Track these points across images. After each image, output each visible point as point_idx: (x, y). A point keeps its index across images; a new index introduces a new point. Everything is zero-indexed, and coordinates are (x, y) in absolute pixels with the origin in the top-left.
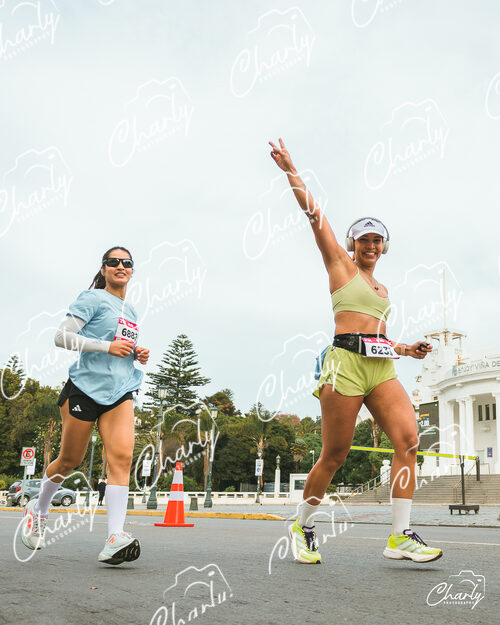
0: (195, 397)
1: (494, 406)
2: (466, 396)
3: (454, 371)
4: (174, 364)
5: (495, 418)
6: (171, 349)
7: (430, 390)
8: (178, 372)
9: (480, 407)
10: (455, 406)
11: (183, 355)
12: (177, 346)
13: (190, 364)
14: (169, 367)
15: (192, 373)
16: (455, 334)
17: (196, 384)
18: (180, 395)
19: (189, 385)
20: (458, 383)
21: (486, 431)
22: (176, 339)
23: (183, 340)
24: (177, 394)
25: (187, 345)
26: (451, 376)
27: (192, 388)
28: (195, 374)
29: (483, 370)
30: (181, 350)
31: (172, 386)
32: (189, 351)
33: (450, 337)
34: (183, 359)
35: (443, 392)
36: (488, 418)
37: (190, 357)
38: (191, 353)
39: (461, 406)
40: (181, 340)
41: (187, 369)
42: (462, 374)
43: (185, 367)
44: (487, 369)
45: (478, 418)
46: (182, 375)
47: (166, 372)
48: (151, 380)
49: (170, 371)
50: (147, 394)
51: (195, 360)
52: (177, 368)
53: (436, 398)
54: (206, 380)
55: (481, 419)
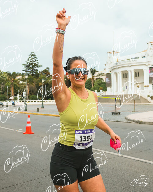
0: (38, 71)
1: (128, 73)
2: (119, 71)
3: (116, 63)
4: (31, 61)
5: (128, 77)
6: (29, 56)
7: (109, 69)
8: (32, 63)
9: (124, 74)
10: (116, 74)
11: (33, 58)
12: (31, 55)
13: (35, 61)
14: (29, 62)
15: (37, 64)
16: (116, 52)
17: (38, 67)
18: (33, 71)
19: (36, 67)
20: (117, 67)
21: (126, 81)
22: (31, 53)
23: (33, 54)
24: (32, 70)
25: (34, 55)
26: (115, 65)
27: (37, 68)
28: (38, 64)
29: (125, 63)
30: (33, 57)
31: (31, 68)
32: (35, 57)
33: (115, 53)
34: (33, 60)
35: (113, 70)
36: (126, 77)
37: (35, 59)
38: (36, 58)
39: (118, 74)
40: (32, 53)
41: (35, 63)
42: (119, 65)
43: (34, 62)
44: (126, 63)
45: (123, 77)
46: (33, 65)
47: (29, 63)
48: (24, 66)
49: (30, 63)
50: (23, 70)
51: (37, 60)
52: (32, 62)
53: (111, 72)
54: (41, 66)
55: (124, 78)
